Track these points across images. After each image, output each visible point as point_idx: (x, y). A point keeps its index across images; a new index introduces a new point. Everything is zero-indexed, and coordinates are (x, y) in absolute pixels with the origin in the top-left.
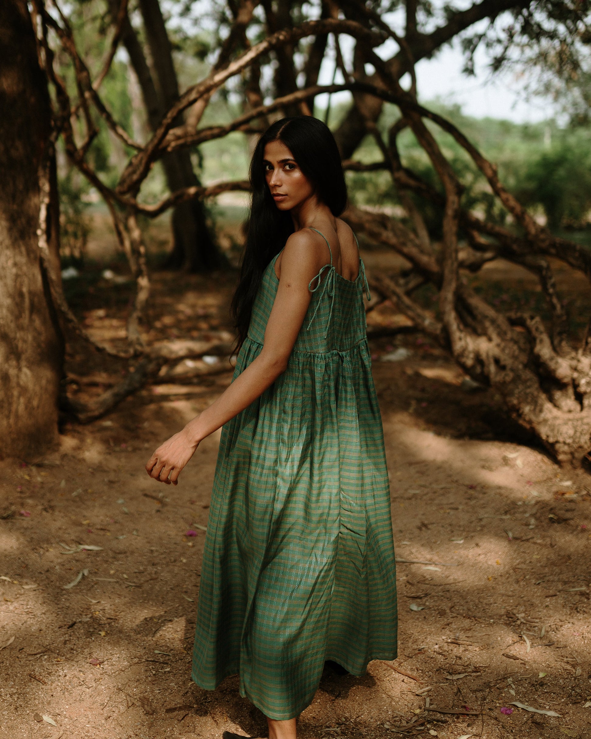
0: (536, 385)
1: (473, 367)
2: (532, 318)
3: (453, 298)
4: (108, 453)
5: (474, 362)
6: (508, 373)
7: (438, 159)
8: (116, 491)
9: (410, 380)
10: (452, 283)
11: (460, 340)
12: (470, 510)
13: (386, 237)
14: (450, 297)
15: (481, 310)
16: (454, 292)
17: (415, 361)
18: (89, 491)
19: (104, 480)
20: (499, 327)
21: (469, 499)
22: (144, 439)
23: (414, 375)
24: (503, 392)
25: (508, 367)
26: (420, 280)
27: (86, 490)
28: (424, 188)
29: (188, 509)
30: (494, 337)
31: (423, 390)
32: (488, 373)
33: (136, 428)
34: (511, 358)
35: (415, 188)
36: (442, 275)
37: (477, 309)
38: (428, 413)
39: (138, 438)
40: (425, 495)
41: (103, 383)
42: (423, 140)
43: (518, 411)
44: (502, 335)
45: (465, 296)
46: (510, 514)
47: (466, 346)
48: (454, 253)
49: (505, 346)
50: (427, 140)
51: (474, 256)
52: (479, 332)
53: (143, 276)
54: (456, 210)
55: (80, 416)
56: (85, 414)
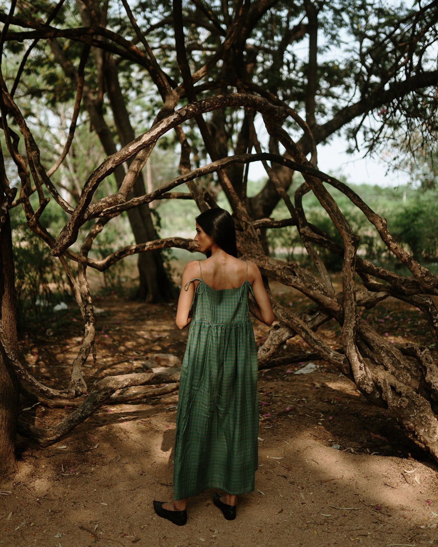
0: (429, 409)
1: (373, 393)
2: (422, 349)
3: (354, 333)
4: (58, 480)
5: (374, 388)
6: (404, 399)
7: (337, 216)
8: (57, 524)
9: (319, 391)
10: (352, 320)
11: (361, 369)
12: (378, 537)
13: (295, 282)
14: (351, 332)
15: (377, 342)
16: (354, 327)
17: (322, 372)
18: (32, 524)
19: (48, 510)
20: (393, 356)
21: (376, 523)
22: (92, 463)
23: (322, 387)
24: (400, 416)
25: (404, 393)
26: (325, 317)
27: (30, 523)
28: (325, 239)
29: (119, 544)
30: (389, 366)
31: (329, 402)
32: (386, 398)
33: (88, 451)
34: (405, 384)
35: (318, 239)
36: (343, 313)
37: (374, 341)
38: (334, 426)
39: (87, 461)
40: (336, 519)
41: (68, 406)
42: (324, 201)
43: (414, 432)
44: (396, 363)
45: (363, 331)
46: (415, 541)
47: (366, 374)
48: (353, 294)
49: (399, 374)
50: (327, 201)
51: (369, 295)
52: (377, 361)
53: (90, 322)
54: (353, 258)
55: (41, 441)
56: (45, 439)
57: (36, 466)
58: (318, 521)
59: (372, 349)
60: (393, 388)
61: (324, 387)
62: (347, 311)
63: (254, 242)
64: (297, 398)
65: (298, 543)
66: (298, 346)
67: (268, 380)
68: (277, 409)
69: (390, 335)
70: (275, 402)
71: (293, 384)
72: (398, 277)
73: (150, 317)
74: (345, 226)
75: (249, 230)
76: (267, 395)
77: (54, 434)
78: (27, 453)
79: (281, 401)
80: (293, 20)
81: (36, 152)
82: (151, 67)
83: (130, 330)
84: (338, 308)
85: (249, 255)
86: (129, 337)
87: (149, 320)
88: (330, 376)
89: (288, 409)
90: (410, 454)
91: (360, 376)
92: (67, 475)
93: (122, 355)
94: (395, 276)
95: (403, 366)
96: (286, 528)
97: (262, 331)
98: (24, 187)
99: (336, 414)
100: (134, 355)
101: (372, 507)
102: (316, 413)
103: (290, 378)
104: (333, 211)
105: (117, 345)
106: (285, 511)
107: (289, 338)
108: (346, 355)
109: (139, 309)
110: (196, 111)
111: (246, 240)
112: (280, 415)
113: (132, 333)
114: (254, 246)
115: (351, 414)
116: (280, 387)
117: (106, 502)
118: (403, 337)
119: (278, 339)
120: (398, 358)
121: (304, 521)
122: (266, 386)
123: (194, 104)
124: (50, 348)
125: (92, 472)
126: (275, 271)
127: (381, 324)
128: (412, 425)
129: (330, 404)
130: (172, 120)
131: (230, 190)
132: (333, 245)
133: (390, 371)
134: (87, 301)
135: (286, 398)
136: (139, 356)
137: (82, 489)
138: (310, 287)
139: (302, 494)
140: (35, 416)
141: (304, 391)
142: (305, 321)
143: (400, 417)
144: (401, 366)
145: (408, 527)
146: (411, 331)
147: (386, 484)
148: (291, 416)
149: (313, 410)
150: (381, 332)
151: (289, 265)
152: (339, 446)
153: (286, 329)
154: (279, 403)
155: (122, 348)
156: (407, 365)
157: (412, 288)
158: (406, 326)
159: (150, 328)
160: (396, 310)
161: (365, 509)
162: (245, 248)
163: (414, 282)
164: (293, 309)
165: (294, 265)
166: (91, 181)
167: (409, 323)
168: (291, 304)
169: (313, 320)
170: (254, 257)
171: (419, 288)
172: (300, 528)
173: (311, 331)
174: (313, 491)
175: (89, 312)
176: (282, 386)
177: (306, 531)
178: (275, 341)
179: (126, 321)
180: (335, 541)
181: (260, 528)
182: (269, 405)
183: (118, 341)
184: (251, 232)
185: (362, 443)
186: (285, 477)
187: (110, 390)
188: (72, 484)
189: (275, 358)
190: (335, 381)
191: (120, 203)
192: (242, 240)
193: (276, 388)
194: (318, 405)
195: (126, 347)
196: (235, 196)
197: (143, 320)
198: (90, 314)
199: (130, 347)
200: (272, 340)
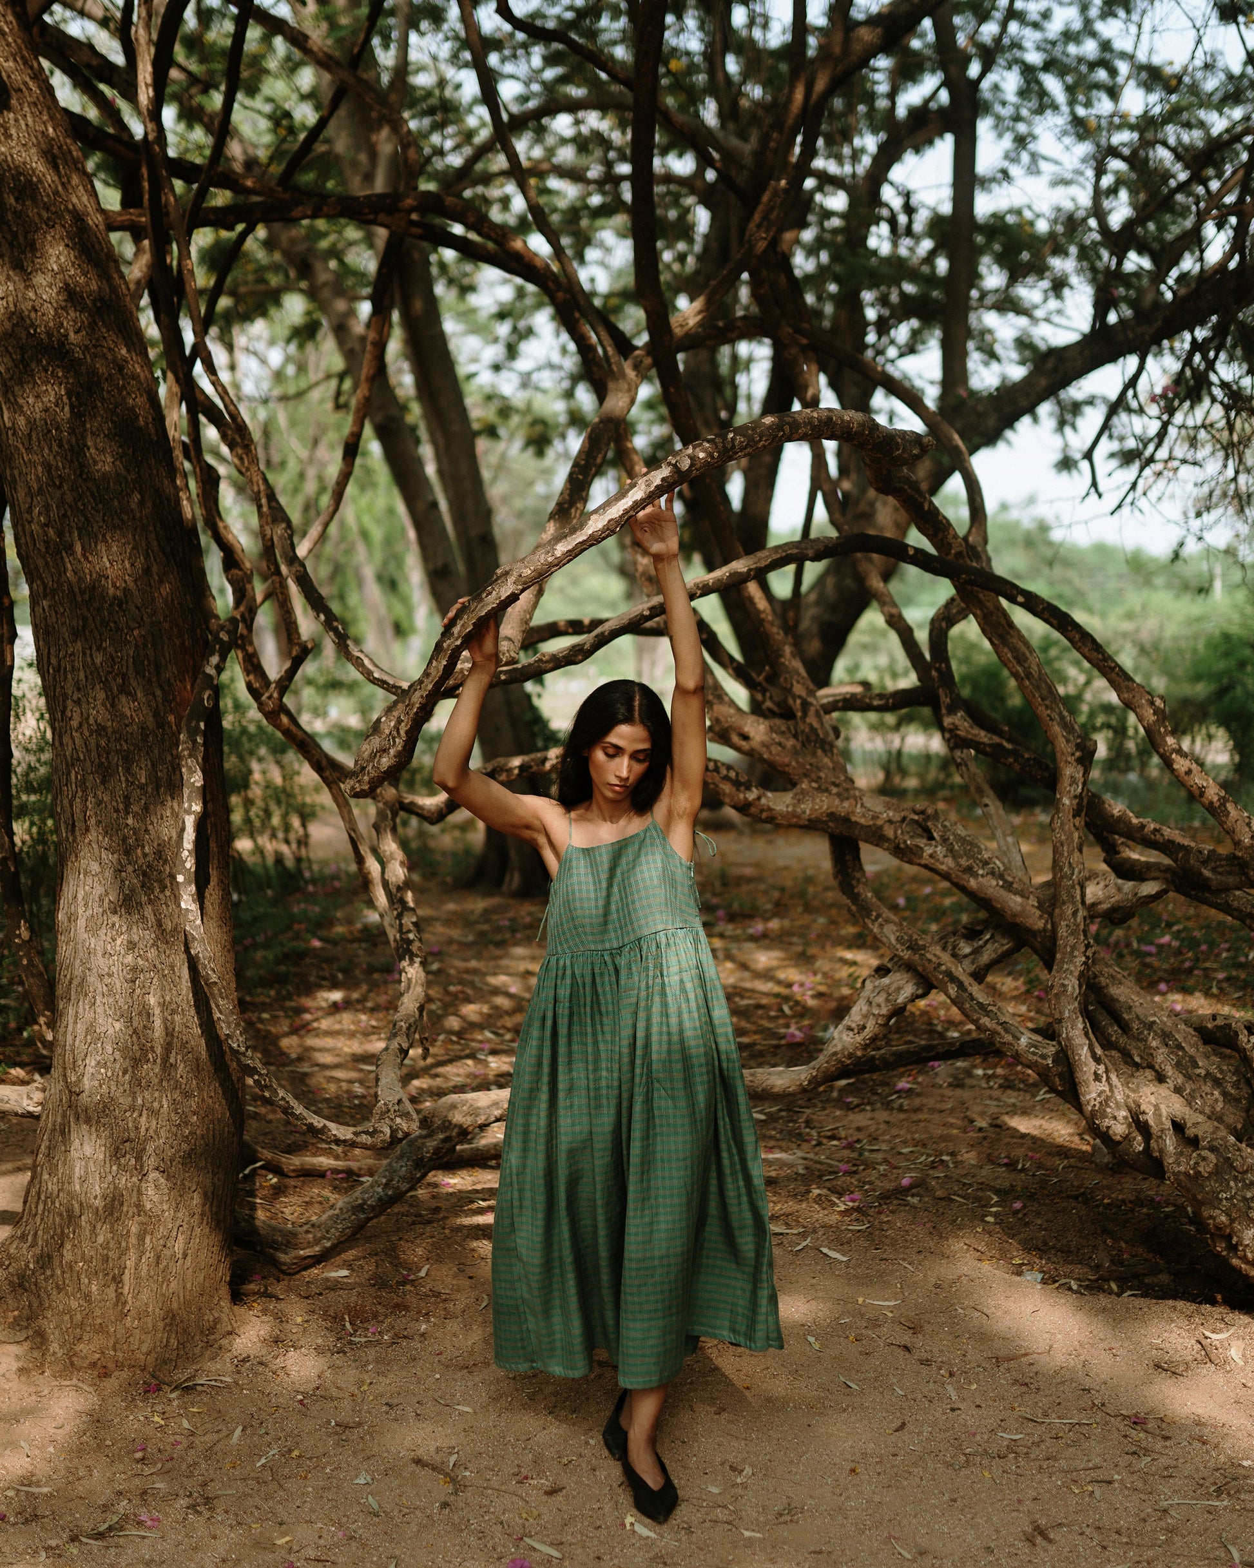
1: (1128, 1138)
2: (1251, 1030)
3: (1080, 986)
4: (341, 1351)
5: (1129, 1126)
6: (1205, 1153)
7: (1038, 688)
8: (355, 1453)
9: (985, 1138)
10: (1076, 953)
11: (1097, 1078)
12: (1140, 1485)
13: (931, 856)
14: (1072, 984)
15: (1139, 1011)
16: (1082, 973)
17: (991, 1088)
18: (296, 1453)
19: (329, 1422)
20: (1179, 1047)
21: (1134, 1453)
22: (419, 1312)
23: (991, 1125)
24: (1194, 1195)
25: (1204, 1139)
26: (1005, 945)
27: (290, 1451)
28: (1008, 746)
29: (514, 1498)
30: (1169, 1070)
31: (1011, 1165)
32: (1161, 1151)
33: (404, 1283)
34: (1209, 1118)
35: (990, 745)
36: (1054, 937)
37: (1130, 1007)
38: (1027, 1224)
39: (407, 1308)
40: (1037, 1444)
41: (335, 1171)
42: (1006, 650)
43: (1230, 1237)
44: (1185, 1066)
45: (1103, 981)
46: (1229, 1494)
47: (1111, 1090)
48: (1078, 888)
49: (1193, 1091)
50: (1014, 650)
51: (1119, 889)
52: (1137, 1059)
53: (412, 956)
54: (1080, 797)
55: (283, 1257)
56: (294, 1253)
57: (280, 1319)
58: (993, 1449)
59: (1125, 1027)
60: (1178, 1127)
61: (998, 1126)
62: (1062, 931)
63: (824, 751)
64: (929, 1155)
65: (946, 1497)
66: (925, 1018)
67: (850, 1108)
68: (878, 1183)
69: (1171, 990)
70: (870, 1165)
71: (915, 1117)
72: (1193, 844)
73: (519, 936)
74: (1060, 714)
75: (812, 719)
76: (850, 1146)
77: (317, 1241)
78: (252, 1287)
79: (885, 1161)
80: (906, 90)
81: (284, 525)
82: (560, 295)
83: (467, 971)
84: (1040, 924)
85: (814, 785)
86: (469, 991)
87: (516, 944)
88: (1011, 1098)
89: (905, 1182)
90: (1219, 1297)
91: (1094, 1095)
92: (363, 1340)
93: (454, 1038)
94: (1186, 842)
95: (1203, 1072)
96: (915, 1465)
97: (825, 975)
98: (242, 608)
99: (1032, 1197)
100: (488, 1041)
101: (1125, 1417)
102: (980, 1194)
103: (906, 1102)
104: (1029, 675)
105: (440, 1012)
106: (910, 1427)
107: (914, 998)
108: (1060, 1043)
109: (486, 912)
110: (712, 457)
111: (803, 745)
112: (885, 1197)
113: (477, 979)
114: (826, 760)
115: (1069, 1197)
116: (883, 1127)
117: (468, 1405)
118: (1207, 994)
119: (887, 1000)
120: (1192, 1051)
121: (959, 1448)
122: (844, 1122)
123: (708, 441)
124: (261, 1021)
125: (422, 1335)
126: (881, 827)
127: (1148, 960)
128: (1223, 1218)
129: (1015, 1169)
130: (658, 482)
131: (763, 616)
132: (1029, 759)
133: (1171, 1084)
134: (403, 902)
135: (900, 1153)
136: (502, 1043)
137: (404, 1374)
138: (969, 870)
139: (950, 1388)
140: (255, 1196)
141: (944, 1138)
142: (954, 955)
143: (1194, 1201)
144: (1198, 1071)
145: (1211, 1464)
146: (1228, 979)
147: (1157, 1366)
148: (915, 1200)
149: (970, 1185)
150: (1148, 982)
151: (916, 813)
152: (1040, 1276)
153: (907, 976)
154: (882, 1168)
155: (453, 1023)
156: (1213, 1069)
157: (1230, 873)
158: (1215, 966)
159: (523, 966)
160: (1189, 919)
161: (1107, 1423)
162: (803, 765)
163: (1232, 858)
164: (907, 914)
165: (930, 811)
166: (460, 623)
167: (1224, 955)
168: (901, 901)
169: (976, 952)
170: (827, 790)
171: (1246, 874)
172: (949, 1465)
173: (971, 980)
174: (978, 1381)
175: (409, 931)
176: (887, 1123)
177: (964, 1472)
178: (879, 1006)
179: (455, 947)
180: (1034, 1494)
181: (853, 1465)
182: (855, 1172)
183: (441, 1000)
184: (816, 725)
185: (1098, 1267)
186: (907, 1348)
187: (456, 1130)
188: (377, 1361)
189: (879, 1049)
190: (1025, 1112)
191: (507, 664)
192: (794, 747)
193: (872, 1129)
194: (984, 1172)
195: (462, 1018)
196: (775, 630)
197: (501, 944)
198: (411, 936)
199: (474, 1018)
200: (870, 1003)
